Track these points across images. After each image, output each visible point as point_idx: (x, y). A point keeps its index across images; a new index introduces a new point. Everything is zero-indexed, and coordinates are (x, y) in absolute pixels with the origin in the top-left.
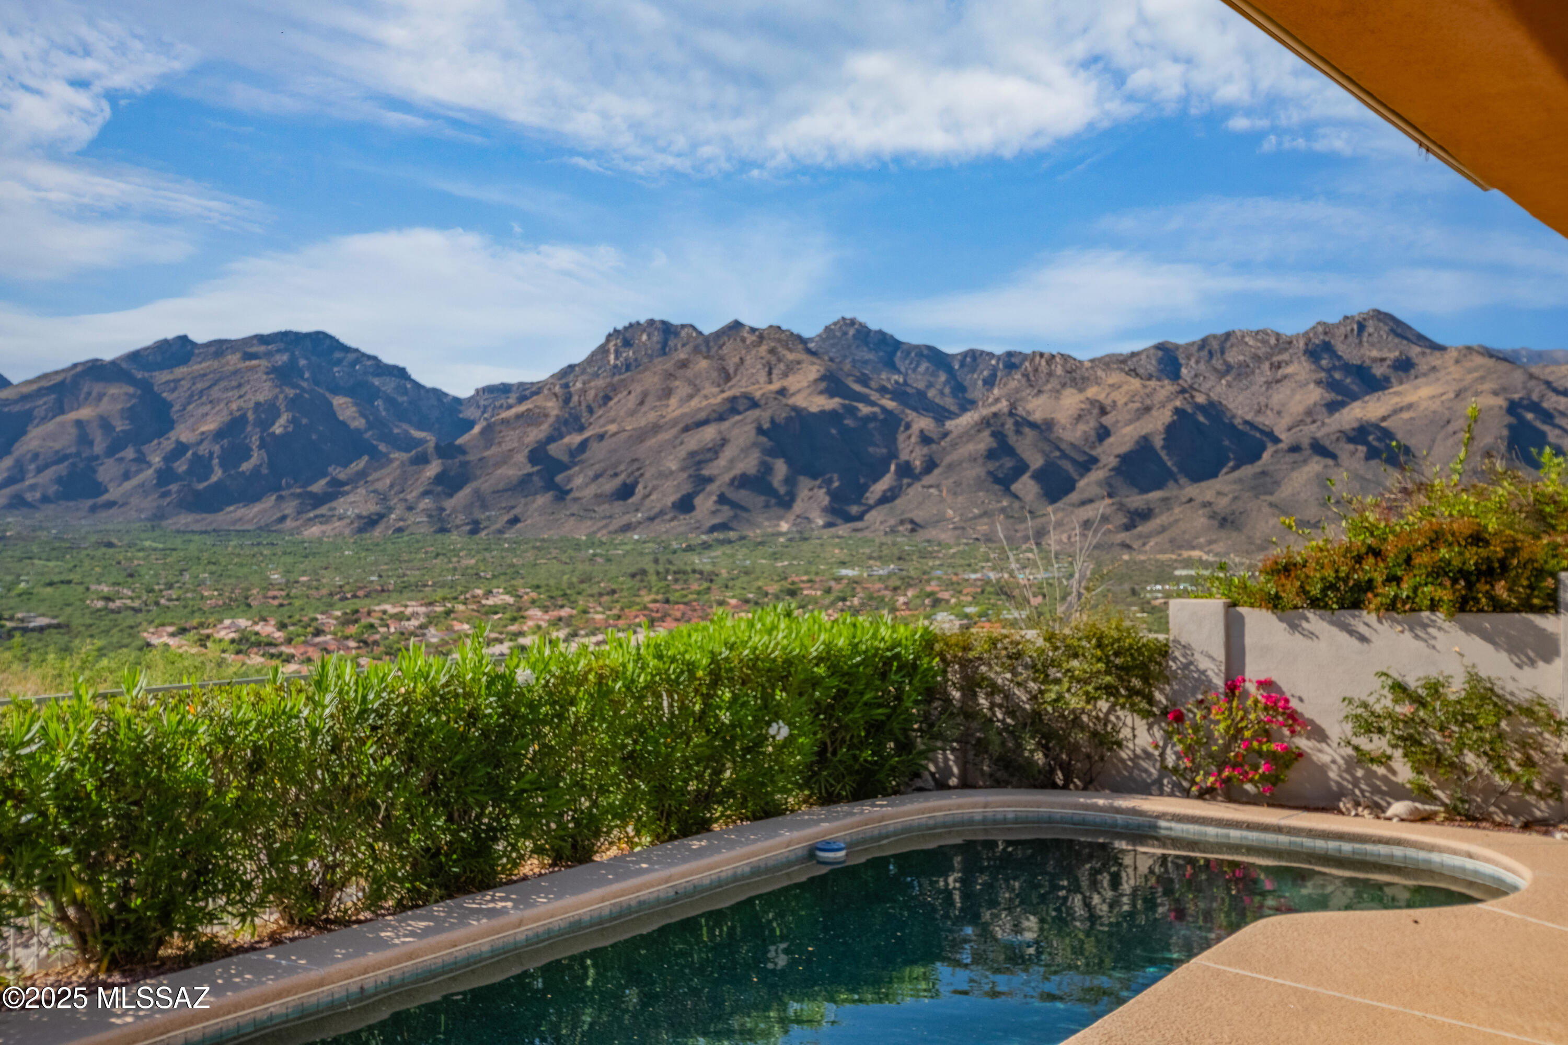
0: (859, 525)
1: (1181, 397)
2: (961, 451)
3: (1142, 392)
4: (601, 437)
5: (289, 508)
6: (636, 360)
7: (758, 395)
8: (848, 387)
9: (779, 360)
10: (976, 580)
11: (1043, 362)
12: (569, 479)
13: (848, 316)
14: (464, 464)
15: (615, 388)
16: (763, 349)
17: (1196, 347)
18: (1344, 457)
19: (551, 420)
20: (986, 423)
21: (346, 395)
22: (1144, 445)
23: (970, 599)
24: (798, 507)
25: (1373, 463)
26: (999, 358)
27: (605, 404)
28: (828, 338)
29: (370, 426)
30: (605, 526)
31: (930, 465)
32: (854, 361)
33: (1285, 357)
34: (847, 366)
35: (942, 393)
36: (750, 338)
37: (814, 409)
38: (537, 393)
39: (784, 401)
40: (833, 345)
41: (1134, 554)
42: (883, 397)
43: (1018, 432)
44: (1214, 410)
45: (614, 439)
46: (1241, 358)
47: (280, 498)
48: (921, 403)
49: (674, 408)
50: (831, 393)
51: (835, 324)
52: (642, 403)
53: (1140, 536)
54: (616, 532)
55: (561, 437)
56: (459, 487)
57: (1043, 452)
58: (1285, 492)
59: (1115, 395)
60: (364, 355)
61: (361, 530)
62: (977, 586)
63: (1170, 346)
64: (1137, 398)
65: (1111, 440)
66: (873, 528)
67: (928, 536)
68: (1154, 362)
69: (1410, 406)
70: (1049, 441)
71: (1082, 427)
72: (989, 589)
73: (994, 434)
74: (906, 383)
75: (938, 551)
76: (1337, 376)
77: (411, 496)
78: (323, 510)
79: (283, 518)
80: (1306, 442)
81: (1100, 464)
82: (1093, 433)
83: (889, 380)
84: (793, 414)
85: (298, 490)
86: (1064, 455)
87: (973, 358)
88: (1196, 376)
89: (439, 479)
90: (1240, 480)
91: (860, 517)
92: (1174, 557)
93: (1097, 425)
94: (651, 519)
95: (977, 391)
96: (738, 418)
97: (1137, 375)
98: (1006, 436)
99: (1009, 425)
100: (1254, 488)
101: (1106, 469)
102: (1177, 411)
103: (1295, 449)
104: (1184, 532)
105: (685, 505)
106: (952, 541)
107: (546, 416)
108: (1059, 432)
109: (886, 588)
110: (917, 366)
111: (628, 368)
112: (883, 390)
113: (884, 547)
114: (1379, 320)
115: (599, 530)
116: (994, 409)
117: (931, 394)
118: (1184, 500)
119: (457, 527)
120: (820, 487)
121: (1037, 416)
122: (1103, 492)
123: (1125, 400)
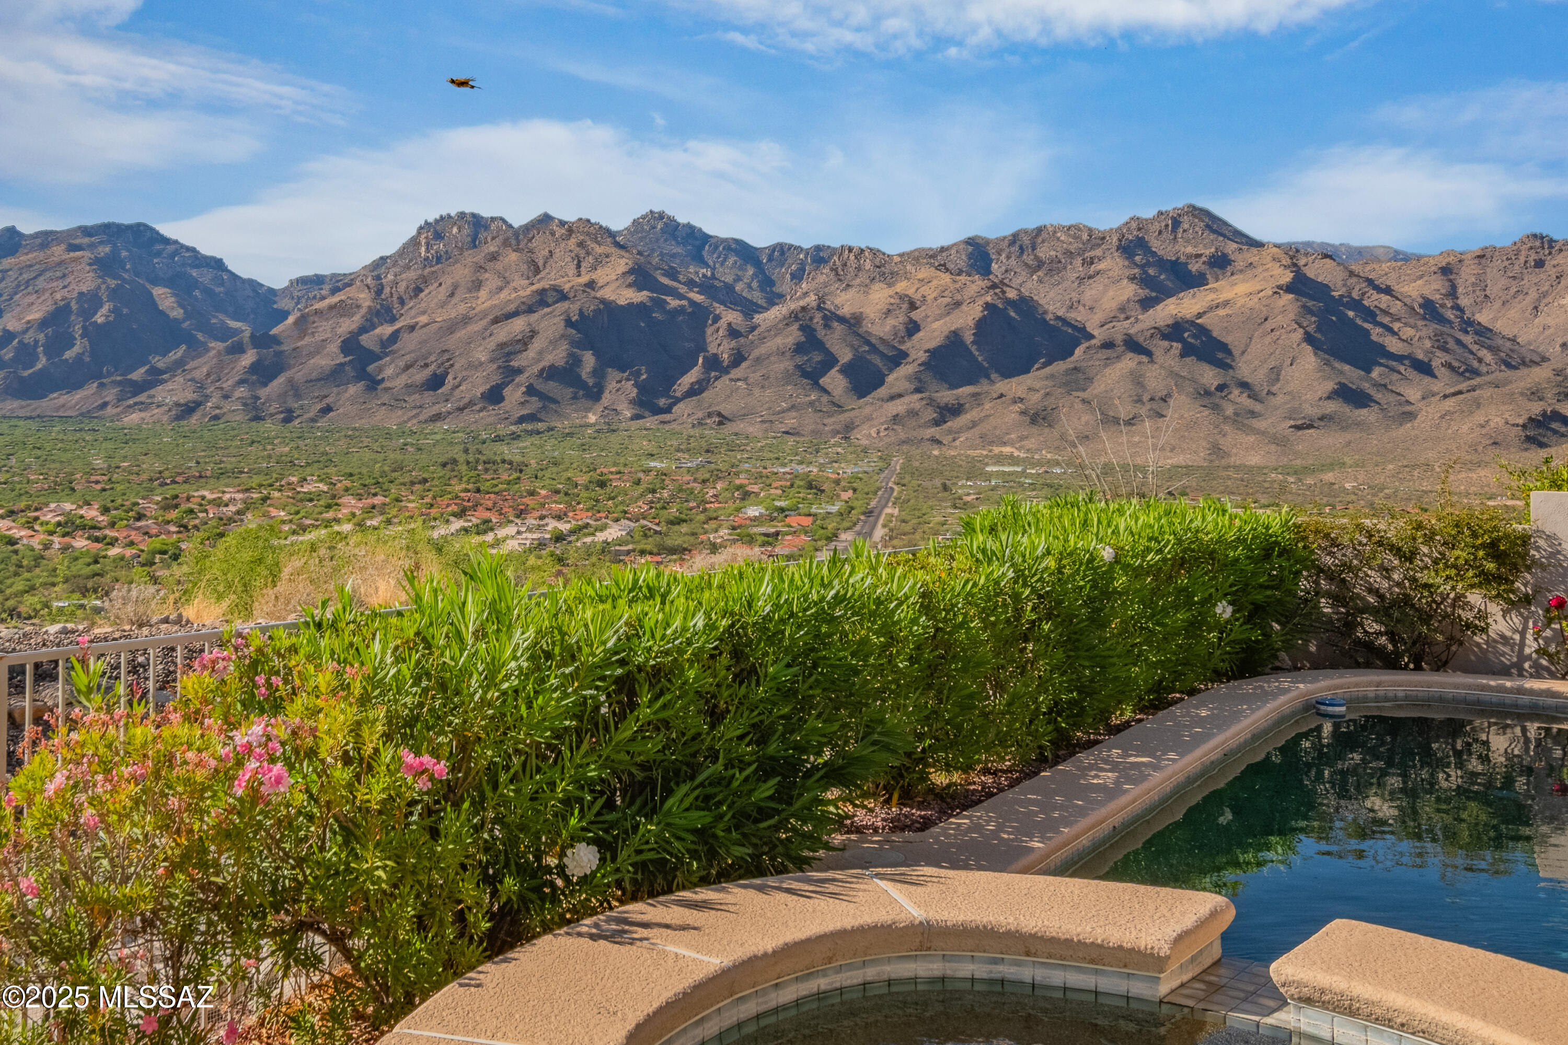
0: (667, 417)
1: (992, 292)
2: (769, 344)
3: (952, 287)
4: (412, 328)
5: (110, 394)
6: (447, 252)
7: (567, 287)
8: (657, 280)
9: (588, 253)
10: (784, 473)
11: (852, 257)
12: (381, 370)
13: (657, 209)
14: (279, 354)
15: (425, 280)
16: (573, 242)
17: (1006, 243)
18: (1158, 353)
19: (363, 311)
20: (794, 316)
21: (165, 287)
22: (954, 339)
23: (779, 492)
24: (606, 399)
25: (1188, 360)
26: (807, 253)
27: (416, 296)
28: (636, 231)
29: (188, 316)
30: (414, 416)
31: (738, 358)
32: (662, 254)
33: (1098, 252)
34: (655, 260)
35: (749, 286)
36: (560, 232)
37: (622, 302)
38: (349, 285)
39: (593, 293)
41: (944, 449)
42: (691, 290)
43: (827, 326)
44: (1026, 305)
45: (425, 330)
46: (1053, 253)
47: (102, 385)
48: (729, 297)
49: (485, 300)
50: (639, 285)
51: (643, 217)
52: (452, 295)
53: (950, 432)
54: (426, 421)
55: (374, 327)
56: (274, 377)
57: (852, 346)
58: (1097, 388)
59: (925, 290)
60: (182, 246)
61: (178, 418)
62: (786, 480)
63: (980, 241)
64: (947, 294)
65: (921, 334)
66: (680, 421)
67: (736, 430)
68: (963, 257)
69: (1226, 303)
70: (859, 335)
71: (891, 322)
72: (798, 483)
73: (802, 328)
74: (713, 277)
75: (747, 445)
76: (1151, 272)
77: (227, 385)
78: (142, 398)
79: (104, 405)
80: (1119, 339)
81: (910, 359)
82: (901, 327)
83: (697, 273)
84: (602, 306)
85: (119, 378)
86: (874, 349)
87: (781, 251)
88: (1006, 271)
89: (255, 368)
90: (1052, 376)
91: (668, 410)
92: (985, 453)
93: (907, 319)
94: (461, 410)
95: (785, 286)
96: (547, 310)
97: (947, 270)
98: (815, 330)
99: (818, 318)
100: (1065, 384)
101: (916, 364)
102: (987, 306)
103: (1108, 345)
104: (995, 428)
105: (494, 396)
106: (760, 435)
107: (358, 307)
108: (867, 326)
109: (695, 480)
110: (725, 260)
111: (439, 260)
112: (691, 284)
113: (692, 440)
114: (1194, 216)
115: (409, 420)
116: (802, 303)
117: (739, 287)
118: (995, 396)
119: (272, 415)
120: (628, 380)
121: (846, 311)
122: (913, 387)
123: (935, 294)
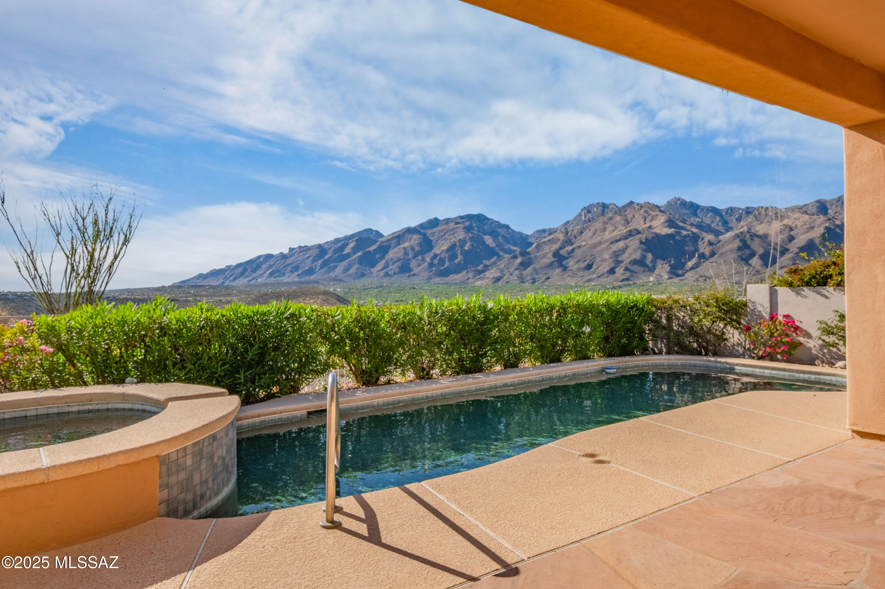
0: (682, 278)
1: (828, 222)
2: (726, 247)
3: (810, 221)
4: (579, 247)
5: (471, 275)
6: (592, 218)
7: (640, 229)
8: (677, 224)
9: (649, 215)
11: (763, 210)
12: (568, 263)
13: (677, 197)
14: (530, 258)
15: (584, 229)
16: (642, 211)
17: (836, 201)
19: (561, 241)
20: (737, 236)
21: (489, 235)
22: (811, 242)
24: (657, 271)
26: (743, 210)
27: (581, 235)
28: (669, 205)
29: (497, 246)
30: (581, 280)
31: (713, 254)
32: (680, 214)
34: (677, 216)
35: (718, 225)
36: (637, 207)
37: (663, 233)
38: (555, 232)
39: (651, 231)
40: (671, 208)
42: (692, 227)
43: (752, 239)
45: (585, 247)
47: (468, 272)
48: (708, 229)
49: (607, 235)
50: (670, 227)
51: (672, 200)
52: (595, 234)
54: (585, 282)
55: (565, 247)
56: (528, 267)
57: (763, 247)
59: (797, 223)
60: (495, 221)
61: (494, 282)
63: (823, 201)
64: (807, 223)
65: (795, 241)
66: (688, 279)
68: (815, 208)
70: (766, 242)
71: (781, 236)
73: (741, 241)
74: (702, 222)
77: (511, 270)
78: (482, 276)
79: (469, 279)
81: (790, 251)
82: (786, 238)
83: (695, 221)
84: (655, 236)
85: (473, 269)
86: (773, 248)
87: (731, 210)
88: (836, 213)
89: (521, 264)
91: (683, 275)
93: (788, 235)
94: (599, 277)
95: (733, 223)
96: (632, 238)
97: (807, 214)
98: (746, 241)
99: (748, 236)
101: (793, 253)
102: (826, 228)
105: (612, 271)
106: (722, 284)
107: (559, 240)
108: (770, 238)
110: (707, 215)
111: (589, 221)
112: (692, 225)
113: (693, 286)
115: (579, 281)
116: (741, 230)
117: (713, 225)
119: (528, 281)
120: (666, 264)
121: (761, 233)
122: (791, 263)
123: (801, 224)
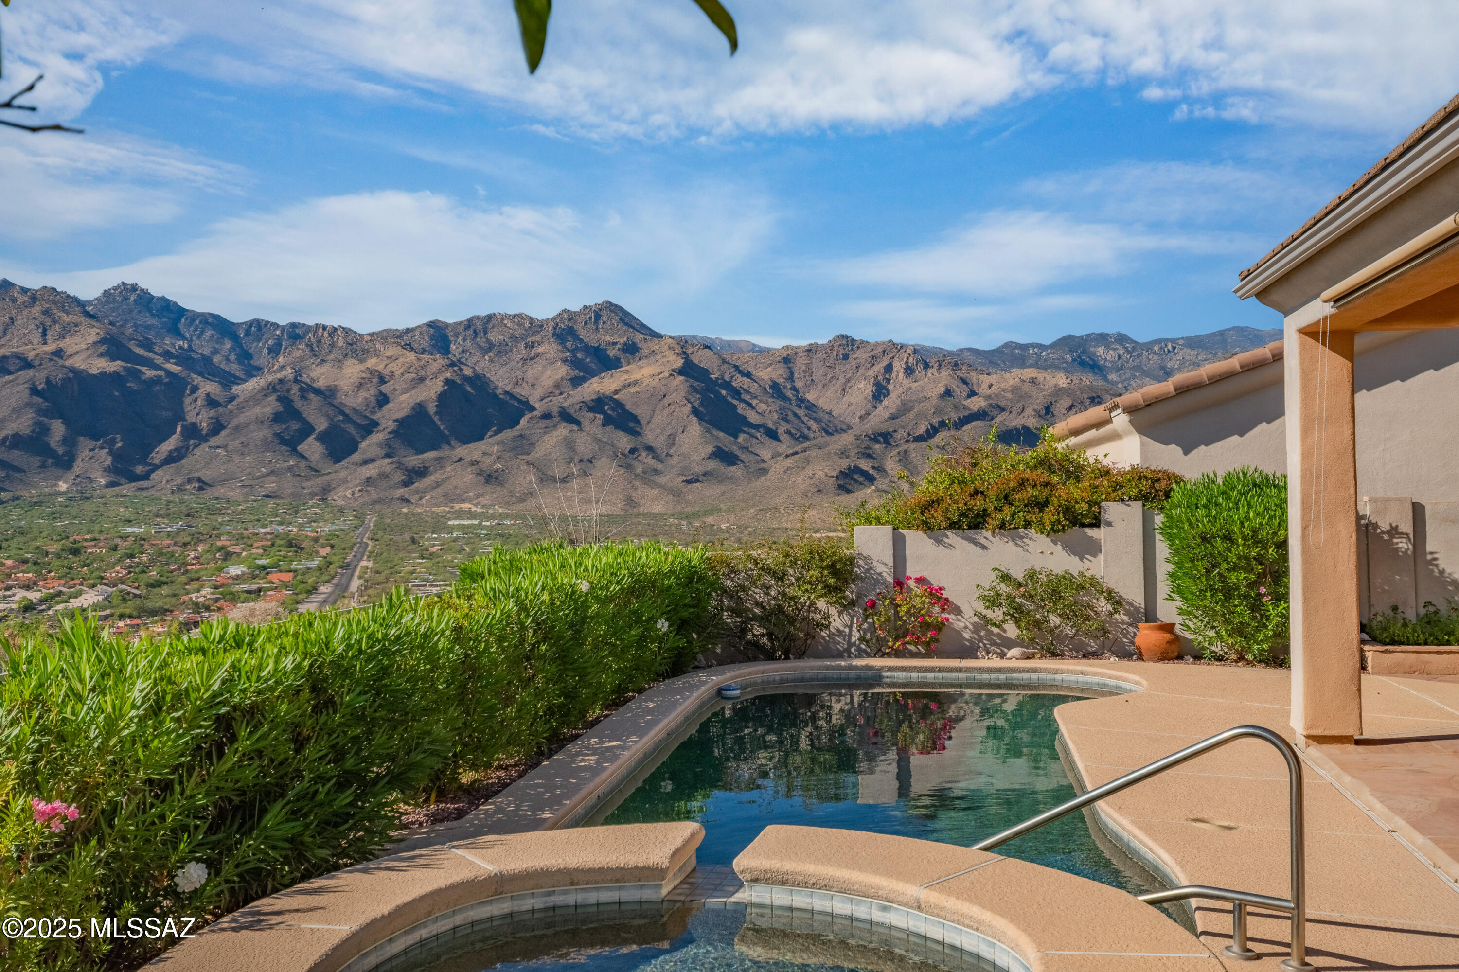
0: (145, 484)
1: (451, 370)
2: (248, 414)
3: (417, 364)
7: (31, 355)
8: (130, 351)
9: (55, 322)
10: (265, 534)
11: (326, 335)
13: (129, 281)
16: (37, 309)
17: (463, 327)
18: (585, 423)
20: (272, 388)
22: (420, 409)
23: (260, 551)
24: (78, 467)
25: (608, 428)
26: (283, 329)
28: (107, 302)
31: (217, 427)
32: (136, 326)
33: (538, 338)
34: (129, 331)
35: (227, 359)
36: (22, 299)
37: (94, 371)
39: (61, 362)
40: (113, 310)
41: (412, 507)
42: (168, 361)
43: (303, 397)
44: (479, 381)
46: (501, 337)
48: (208, 369)
50: (112, 355)
51: (115, 289)
53: (417, 491)
57: (328, 416)
58: (538, 453)
59: (393, 366)
62: (267, 540)
63: (440, 324)
64: (412, 370)
65: (390, 406)
66: (159, 487)
67: (217, 494)
68: (426, 338)
69: (636, 383)
70: (334, 406)
71: (363, 394)
72: (279, 542)
73: (280, 399)
74: (191, 349)
75: (228, 508)
76: (579, 355)
80: (555, 411)
81: (380, 428)
82: (373, 399)
83: (173, 345)
84: (71, 375)
86: (347, 418)
87: (258, 327)
88: (463, 351)
90: (501, 443)
91: (146, 477)
92: (447, 509)
93: (377, 392)
95: (262, 358)
96: (9, 377)
97: (412, 349)
98: (292, 401)
99: (295, 390)
100: (513, 449)
101: (386, 432)
102: (448, 381)
103: (546, 416)
104: (456, 487)
106: (241, 499)
108: (341, 398)
109: (175, 544)
110: (202, 333)
112: (167, 355)
113: (171, 505)
114: (611, 311)
116: (279, 376)
117: (216, 359)
118: (455, 459)
120: (102, 448)
121: (321, 383)
122: (384, 452)
123: (401, 371)
